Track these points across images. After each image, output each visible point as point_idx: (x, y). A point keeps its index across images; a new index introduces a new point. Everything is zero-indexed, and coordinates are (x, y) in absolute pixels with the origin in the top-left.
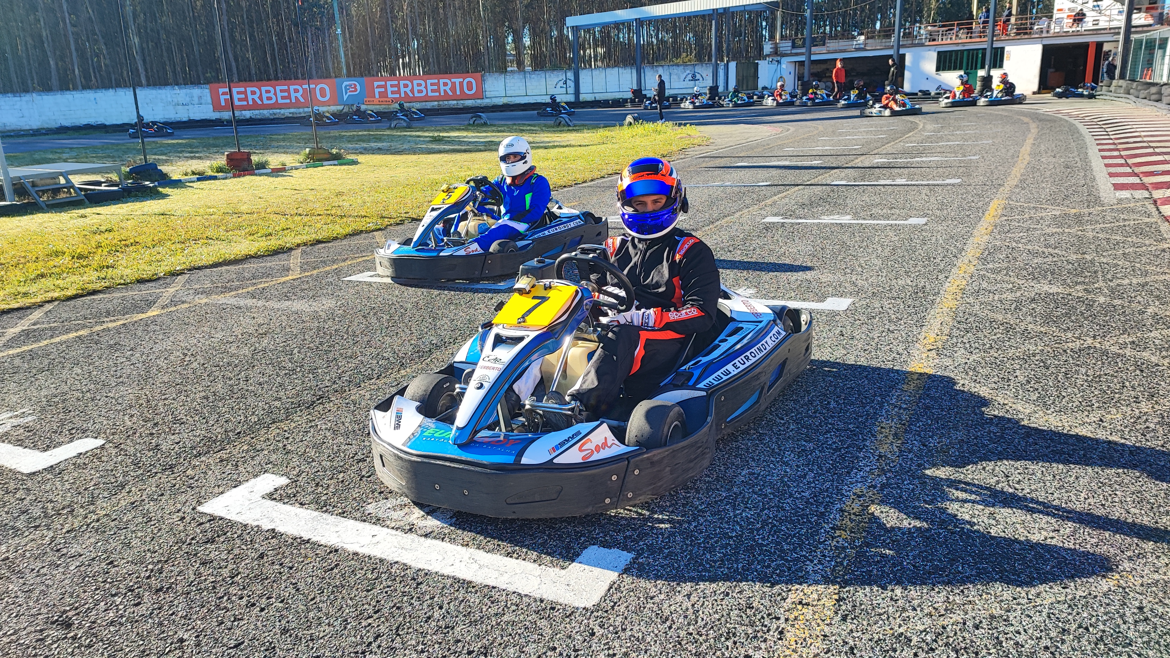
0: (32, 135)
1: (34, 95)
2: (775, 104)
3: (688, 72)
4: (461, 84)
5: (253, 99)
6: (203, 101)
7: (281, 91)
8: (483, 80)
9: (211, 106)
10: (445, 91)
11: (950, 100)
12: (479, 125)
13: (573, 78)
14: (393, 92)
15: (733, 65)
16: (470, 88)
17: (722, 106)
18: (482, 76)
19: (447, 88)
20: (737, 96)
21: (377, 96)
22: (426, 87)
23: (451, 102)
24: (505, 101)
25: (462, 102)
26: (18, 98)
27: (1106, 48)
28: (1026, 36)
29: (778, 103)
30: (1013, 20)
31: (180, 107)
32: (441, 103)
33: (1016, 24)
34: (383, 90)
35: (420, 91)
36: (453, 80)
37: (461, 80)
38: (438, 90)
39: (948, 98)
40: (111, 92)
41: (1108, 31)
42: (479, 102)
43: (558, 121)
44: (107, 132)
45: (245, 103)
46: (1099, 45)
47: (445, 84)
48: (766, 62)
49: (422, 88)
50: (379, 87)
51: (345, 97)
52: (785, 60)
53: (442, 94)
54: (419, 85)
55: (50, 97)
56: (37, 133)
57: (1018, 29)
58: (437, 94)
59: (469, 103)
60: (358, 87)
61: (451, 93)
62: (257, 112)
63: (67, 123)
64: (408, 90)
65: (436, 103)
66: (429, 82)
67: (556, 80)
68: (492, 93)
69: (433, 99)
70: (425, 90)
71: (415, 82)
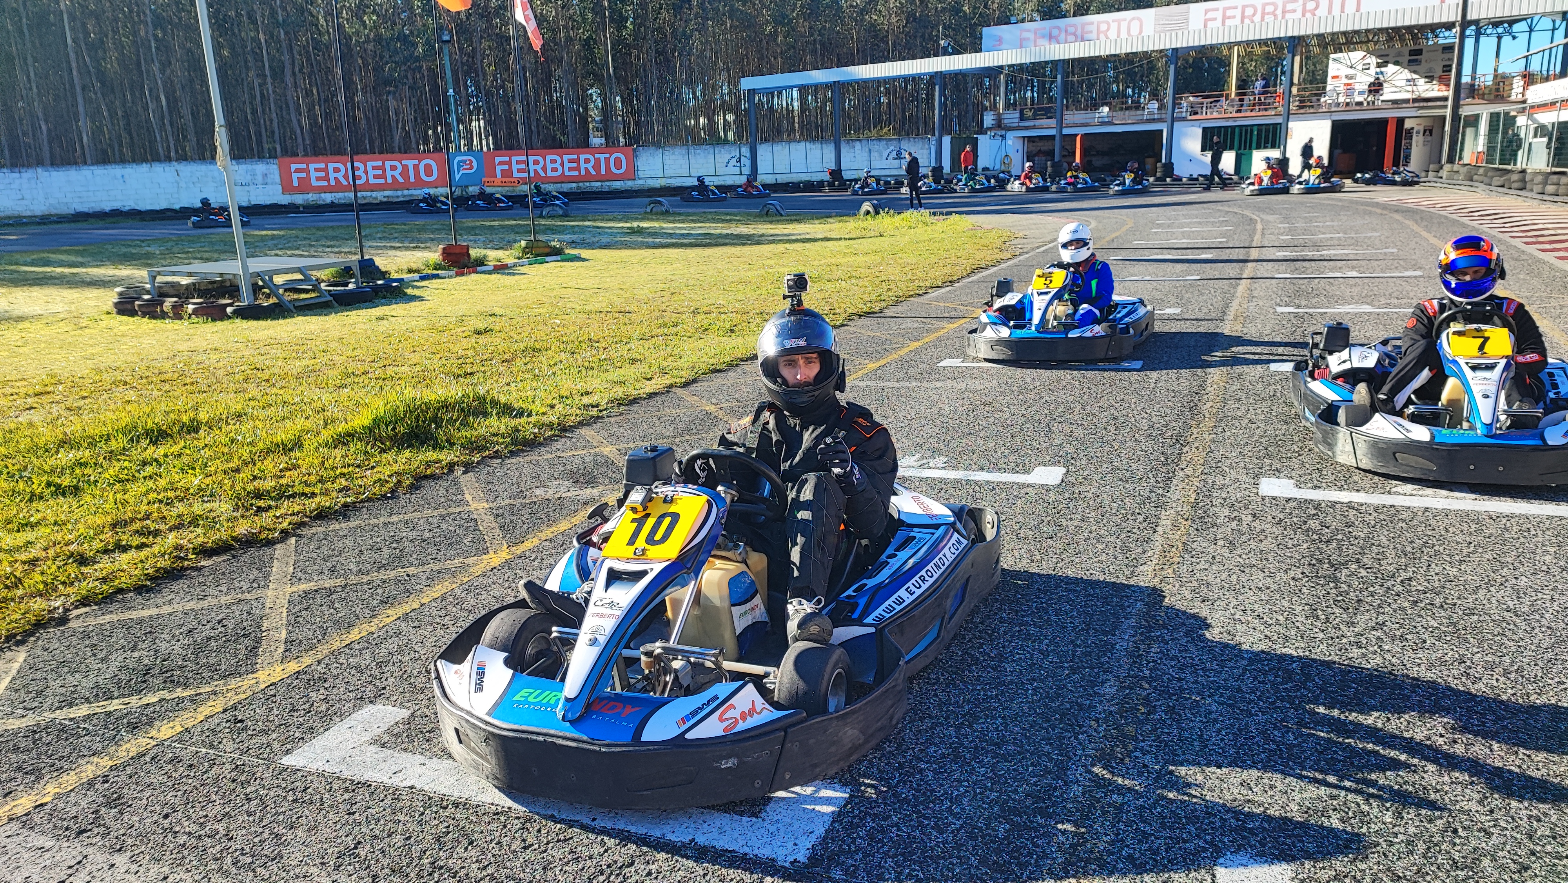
0: (39, 224)
1: (39, 170)
2: (1024, 189)
3: (892, 148)
4: (607, 160)
5: (336, 178)
6: (269, 181)
7: (374, 168)
8: (635, 156)
9: (280, 187)
10: (586, 169)
11: (1256, 187)
12: (657, 214)
13: (748, 155)
14: (519, 171)
15: (947, 140)
16: (618, 165)
17: (955, 191)
18: (634, 151)
19: (589, 166)
20: (974, 179)
21: (499, 175)
22: (562, 164)
23: (593, 184)
24: (663, 182)
25: (608, 183)
26: (17, 175)
27: (1408, 124)
28: (1312, 110)
29: (1028, 188)
30: (1294, 90)
31: (239, 188)
32: (581, 184)
33: (1298, 96)
34: (506, 167)
35: (554, 170)
36: (597, 156)
37: (608, 155)
38: (578, 169)
39: (1253, 184)
40: (145, 167)
41: (1411, 105)
42: (629, 184)
43: (766, 210)
44: (143, 220)
45: (325, 183)
46: (1401, 121)
47: (587, 161)
48: (987, 136)
49: (557, 165)
50: (501, 163)
51: (457, 177)
52: (1010, 135)
53: (583, 173)
54: (554, 161)
55: (61, 173)
56: (44, 220)
57: (1301, 101)
58: (577, 173)
59: (617, 185)
60: (475, 164)
61: (593, 173)
62: (341, 195)
63: (81, 208)
64: (539, 168)
65: (574, 185)
66: (566, 157)
67: (728, 157)
68: (646, 172)
69: (571, 180)
70: (560, 169)
71: (548, 158)
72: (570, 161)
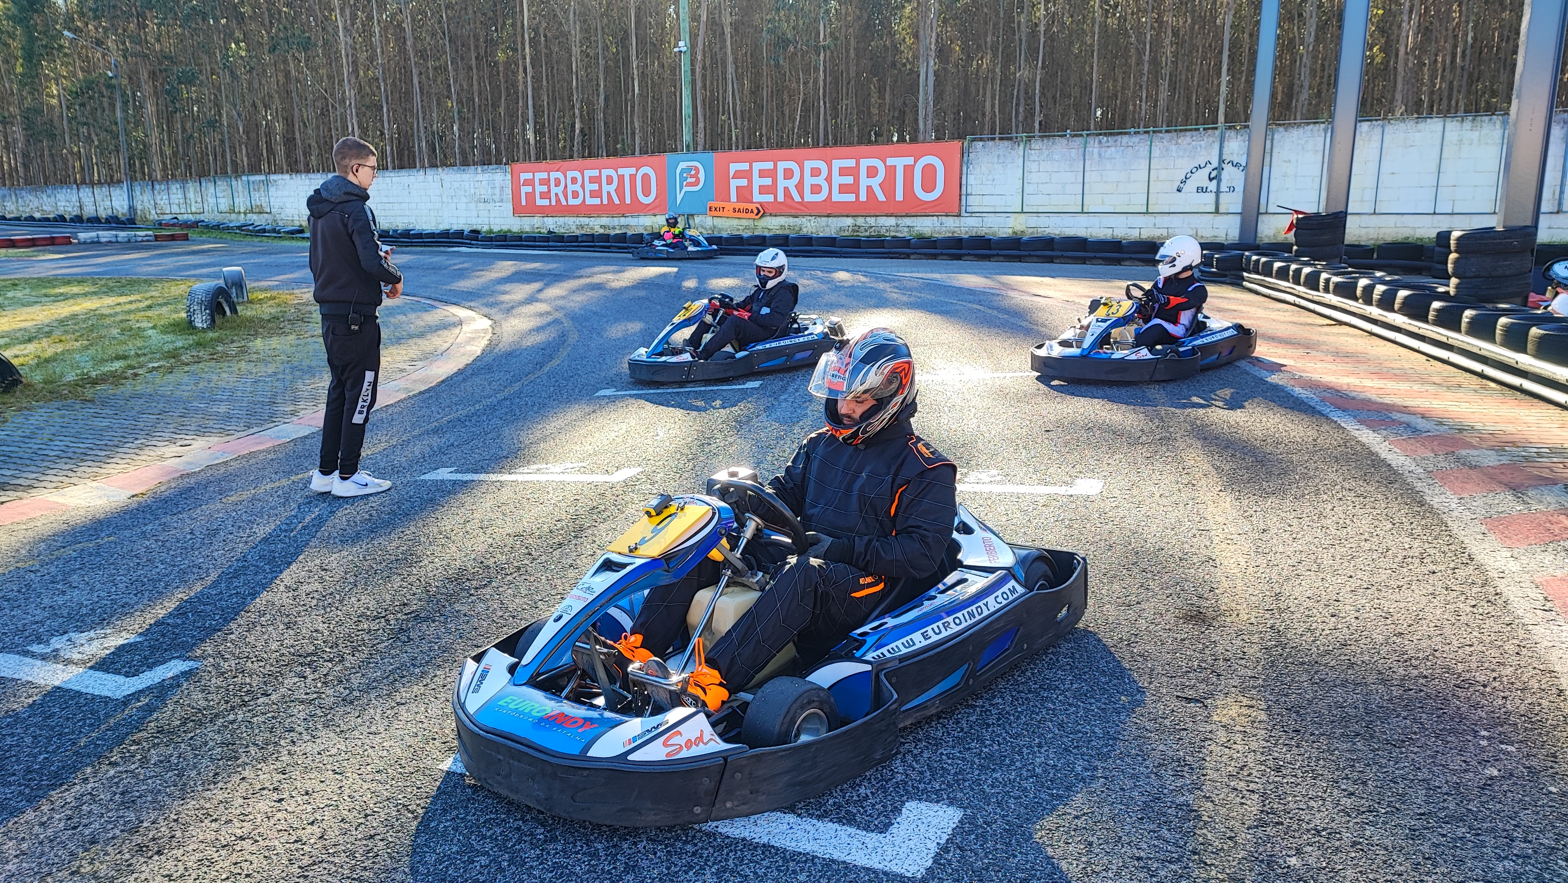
4: (909, 171)
5: (556, 195)
6: (504, 197)
7: (591, 180)
8: (965, 162)
9: (510, 207)
10: (869, 189)
16: (929, 186)
18: (964, 151)
19: (875, 183)
21: (734, 198)
22: (829, 179)
23: (882, 221)
24: (1019, 224)
25: (908, 221)
32: (860, 221)
34: (744, 182)
35: (816, 189)
36: (890, 161)
37: (910, 160)
38: (853, 188)
42: (949, 226)
45: (546, 202)
47: (872, 172)
49: (820, 180)
50: (738, 175)
51: (679, 198)
53: (863, 197)
54: (816, 172)
58: (851, 198)
59: (926, 226)
60: (702, 175)
61: (881, 197)
62: (561, 221)
64: (791, 184)
65: (849, 221)
66: (837, 164)
67: (1184, 165)
68: (987, 200)
69: (844, 211)
70: (825, 186)
71: (809, 165)
72: (843, 172)
